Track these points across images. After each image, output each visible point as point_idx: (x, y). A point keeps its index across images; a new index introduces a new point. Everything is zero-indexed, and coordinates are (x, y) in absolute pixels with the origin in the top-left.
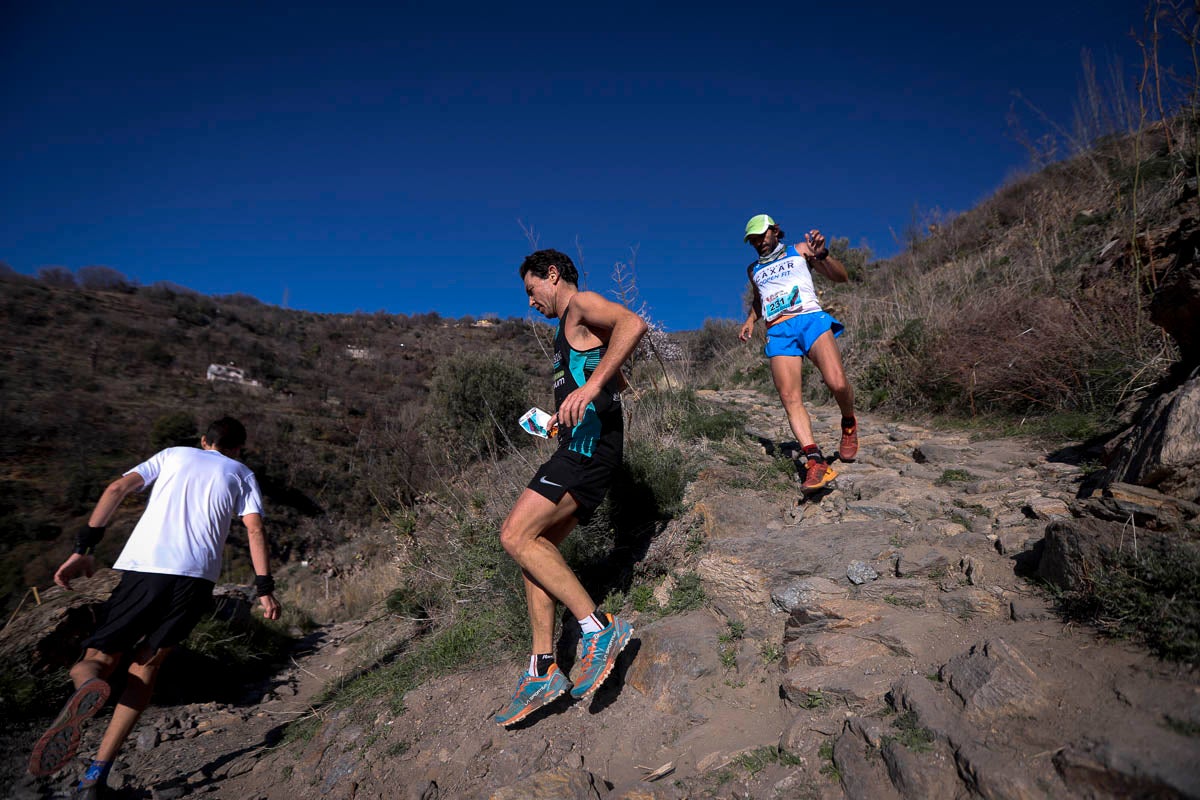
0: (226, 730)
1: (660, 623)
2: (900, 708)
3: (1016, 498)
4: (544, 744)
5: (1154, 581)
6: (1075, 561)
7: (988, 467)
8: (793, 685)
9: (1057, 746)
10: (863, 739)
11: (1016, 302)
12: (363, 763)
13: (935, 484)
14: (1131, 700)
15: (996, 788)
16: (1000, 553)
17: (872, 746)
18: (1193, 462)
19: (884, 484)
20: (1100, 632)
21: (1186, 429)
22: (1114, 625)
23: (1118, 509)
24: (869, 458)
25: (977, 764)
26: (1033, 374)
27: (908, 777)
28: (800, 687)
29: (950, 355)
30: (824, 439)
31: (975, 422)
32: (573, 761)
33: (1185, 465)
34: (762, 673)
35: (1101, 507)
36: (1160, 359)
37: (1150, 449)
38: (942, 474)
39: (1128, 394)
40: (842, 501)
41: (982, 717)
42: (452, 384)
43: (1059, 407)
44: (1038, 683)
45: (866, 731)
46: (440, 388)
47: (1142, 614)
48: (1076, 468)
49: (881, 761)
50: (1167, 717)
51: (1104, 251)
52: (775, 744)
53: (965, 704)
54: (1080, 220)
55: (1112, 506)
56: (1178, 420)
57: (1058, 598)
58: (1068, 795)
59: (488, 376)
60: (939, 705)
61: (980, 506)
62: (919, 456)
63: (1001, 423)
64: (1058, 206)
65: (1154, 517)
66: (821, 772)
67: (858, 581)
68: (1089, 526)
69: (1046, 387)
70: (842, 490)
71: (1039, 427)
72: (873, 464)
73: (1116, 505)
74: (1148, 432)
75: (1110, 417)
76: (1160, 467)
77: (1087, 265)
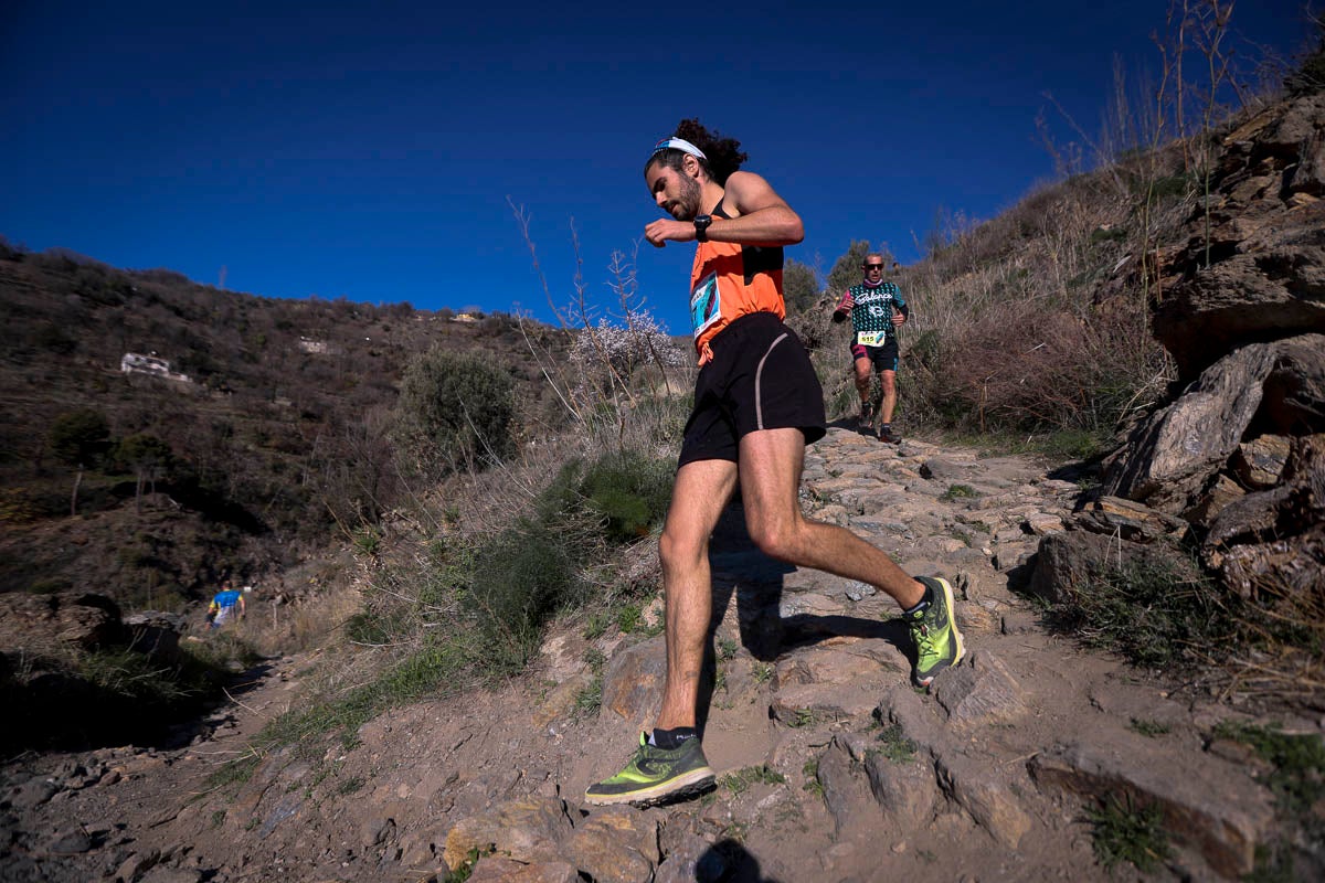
0: (144, 776)
1: (647, 644)
2: (886, 721)
3: (1014, 513)
4: (515, 774)
5: (1133, 591)
6: (1064, 574)
7: (993, 484)
8: (782, 703)
9: (1033, 751)
10: (848, 754)
11: (1031, 316)
12: (309, 803)
13: (939, 499)
14: (1103, 707)
15: (971, 794)
16: (996, 568)
17: (856, 760)
18: (1176, 477)
19: (889, 499)
20: (1084, 643)
21: (1175, 443)
22: (1093, 635)
23: (1106, 522)
24: (874, 473)
25: (955, 772)
26: (1041, 390)
27: (889, 788)
28: (789, 705)
29: (963, 369)
30: (831, 454)
31: (985, 438)
32: (548, 790)
33: (1171, 480)
34: (752, 694)
35: (1092, 519)
36: (1160, 379)
37: (1141, 464)
38: (946, 490)
39: (1130, 412)
40: (845, 516)
41: (964, 727)
42: (425, 385)
43: (1065, 425)
44: (1020, 692)
45: (851, 745)
46: (412, 389)
47: (1120, 624)
48: (1075, 486)
49: (864, 774)
50: (1134, 721)
51: (1117, 267)
52: (761, 764)
53: (949, 715)
54: (1099, 235)
55: (1101, 518)
56: (1169, 435)
57: (1046, 611)
58: (1038, 797)
59: (469, 377)
60: (924, 717)
61: (981, 522)
62: (925, 472)
63: (1008, 441)
64: (1079, 219)
65: (1139, 529)
66: (804, 789)
67: (856, 597)
68: (1080, 539)
69: (1054, 404)
70: (847, 506)
71: (1044, 446)
72: (878, 479)
73: (1105, 518)
74: (1141, 447)
75: (1111, 436)
76: (1149, 481)
77: (1101, 281)
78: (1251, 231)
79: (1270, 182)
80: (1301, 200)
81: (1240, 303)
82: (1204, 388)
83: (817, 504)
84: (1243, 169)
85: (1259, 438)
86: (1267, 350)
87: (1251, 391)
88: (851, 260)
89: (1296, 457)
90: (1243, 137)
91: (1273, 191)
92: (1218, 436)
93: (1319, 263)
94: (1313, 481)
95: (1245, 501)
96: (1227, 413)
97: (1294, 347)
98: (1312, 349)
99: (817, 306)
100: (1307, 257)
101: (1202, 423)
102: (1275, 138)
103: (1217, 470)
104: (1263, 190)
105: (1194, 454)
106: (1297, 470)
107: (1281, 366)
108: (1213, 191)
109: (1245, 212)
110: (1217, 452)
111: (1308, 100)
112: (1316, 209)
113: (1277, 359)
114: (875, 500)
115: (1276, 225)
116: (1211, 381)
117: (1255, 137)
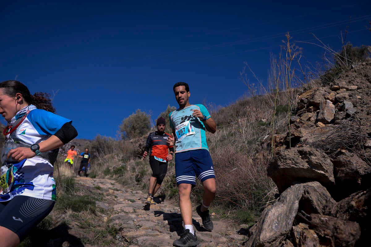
11: (234, 154)
18: (270, 241)
21: (269, 225)
24: (158, 227)
33: (267, 242)
37: (258, 234)
51: (264, 139)
54: (261, 123)
56: (267, 222)
76: (260, 243)
77: (259, 143)
78: (305, 134)
79: (312, 115)
80: (320, 125)
81: (293, 167)
82: (281, 201)
84: (304, 108)
85: (299, 224)
86: (300, 187)
87: (295, 204)
88: (167, 114)
89: (302, 239)
90: (304, 96)
91: (313, 119)
92: (284, 223)
93: (316, 155)
96: (287, 213)
97: (310, 187)
100: (312, 152)
101: (279, 217)
102: (313, 100)
103: (285, 238)
104: (310, 118)
105: (276, 231)
106: (302, 244)
107: (306, 194)
108: (295, 115)
109: (303, 126)
110: (283, 230)
111: (323, 88)
112: (324, 129)
113: (304, 191)
114: (153, 243)
115: (312, 133)
116: (283, 198)
117: (308, 98)
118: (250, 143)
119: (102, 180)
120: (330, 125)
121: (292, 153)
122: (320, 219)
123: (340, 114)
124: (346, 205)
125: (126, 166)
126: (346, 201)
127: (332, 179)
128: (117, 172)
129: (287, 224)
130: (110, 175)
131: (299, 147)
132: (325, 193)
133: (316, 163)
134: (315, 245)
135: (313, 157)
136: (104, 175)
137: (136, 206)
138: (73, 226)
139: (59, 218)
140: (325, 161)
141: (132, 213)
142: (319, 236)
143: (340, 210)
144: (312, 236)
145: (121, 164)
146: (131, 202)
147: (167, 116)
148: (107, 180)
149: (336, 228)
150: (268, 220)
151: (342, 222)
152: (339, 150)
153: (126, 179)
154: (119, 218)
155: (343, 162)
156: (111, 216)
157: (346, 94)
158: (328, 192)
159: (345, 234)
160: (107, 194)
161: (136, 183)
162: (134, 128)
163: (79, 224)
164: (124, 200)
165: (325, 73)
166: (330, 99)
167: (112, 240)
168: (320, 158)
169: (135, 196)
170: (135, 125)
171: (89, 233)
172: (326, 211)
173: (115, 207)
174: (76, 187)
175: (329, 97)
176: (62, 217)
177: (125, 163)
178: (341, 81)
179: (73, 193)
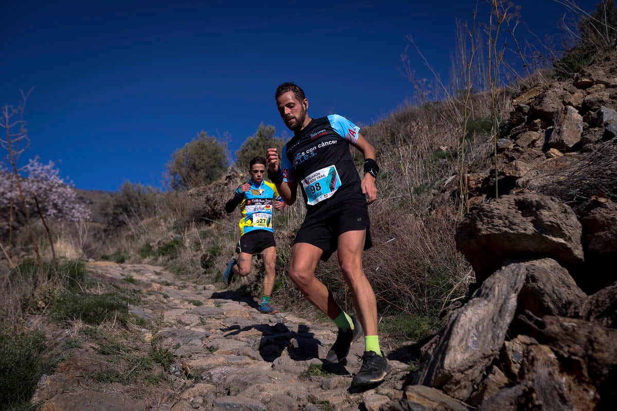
18: (462, 369)
19: (253, 379)
21: (461, 340)
26: (389, 278)
33: (459, 371)
35: (400, 408)
36: (470, 277)
37: (440, 356)
38: (307, 369)
39: (448, 304)
40: (212, 396)
43: (406, 309)
48: (406, 366)
51: (447, 182)
55: (406, 407)
56: (458, 333)
61: (328, 402)
70: (216, 384)
71: (391, 326)
72: (249, 356)
73: (409, 407)
74: (442, 341)
75: (437, 321)
76: (444, 372)
77: (436, 191)
78: (525, 170)
79: (538, 136)
80: (554, 153)
81: (506, 231)
82: (483, 295)
83: (189, 382)
84: (524, 124)
85: (516, 337)
86: (520, 269)
87: (510, 301)
88: (258, 141)
89: (526, 362)
90: (524, 100)
91: (540, 143)
92: (490, 336)
93: (550, 209)
94: (536, 382)
95: (497, 395)
96: (495, 318)
97: (538, 268)
98: (549, 270)
99: (223, 180)
100: (543, 203)
101: (480, 324)
102: (541, 106)
103: (491, 363)
104: (534, 141)
105: (474, 350)
106: (526, 372)
107: (531, 281)
108: (506, 136)
109: (522, 157)
110: (488, 349)
111: (560, 84)
112: (561, 162)
113: (527, 276)
114: (242, 379)
115: (539, 169)
116: (488, 290)
117: (530, 103)
118: (418, 191)
119: (138, 267)
120: (573, 153)
121: (503, 205)
122: (562, 326)
123: (593, 132)
124: (607, 300)
125: (182, 239)
126: (608, 293)
127: (579, 252)
128: (166, 250)
129: (495, 337)
130: (152, 257)
131: (517, 194)
132: (566, 279)
133: (549, 223)
134: (552, 372)
135: (545, 213)
136: (140, 257)
137: (204, 313)
138: (87, 351)
139: (59, 336)
140: (567, 219)
141: (198, 325)
142: (559, 357)
143: (596, 310)
144: (545, 357)
145: (172, 236)
146: (194, 305)
147: (257, 144)
148: (146, 266)
149: (591, 342)
150: (458, 332)
151: (603, 329)
152: (593, 198)
153: (182, 262)
154: (174, 335)
155: (603, 221)
156: (159, 331)
157: (605, 94)
158: (571, 277)
159: (608, 351)
160: (149, 292)
161: (203, 270)
162: (194, 168)
163: (97, 347)
164: (181, 302)
165: (564, 54)
166: (574, 104)
167: (162, 375)
168: (558, 213)
169: (200, 294)
170: (197, 163)
171: (118, 363)
172: (569, 311)
173: (166, 314)
174: (89, 278)
175: (570, 100)
176: (64, 335)
177: (180, 234)
178: (595, 69)
179: (84, 290)
